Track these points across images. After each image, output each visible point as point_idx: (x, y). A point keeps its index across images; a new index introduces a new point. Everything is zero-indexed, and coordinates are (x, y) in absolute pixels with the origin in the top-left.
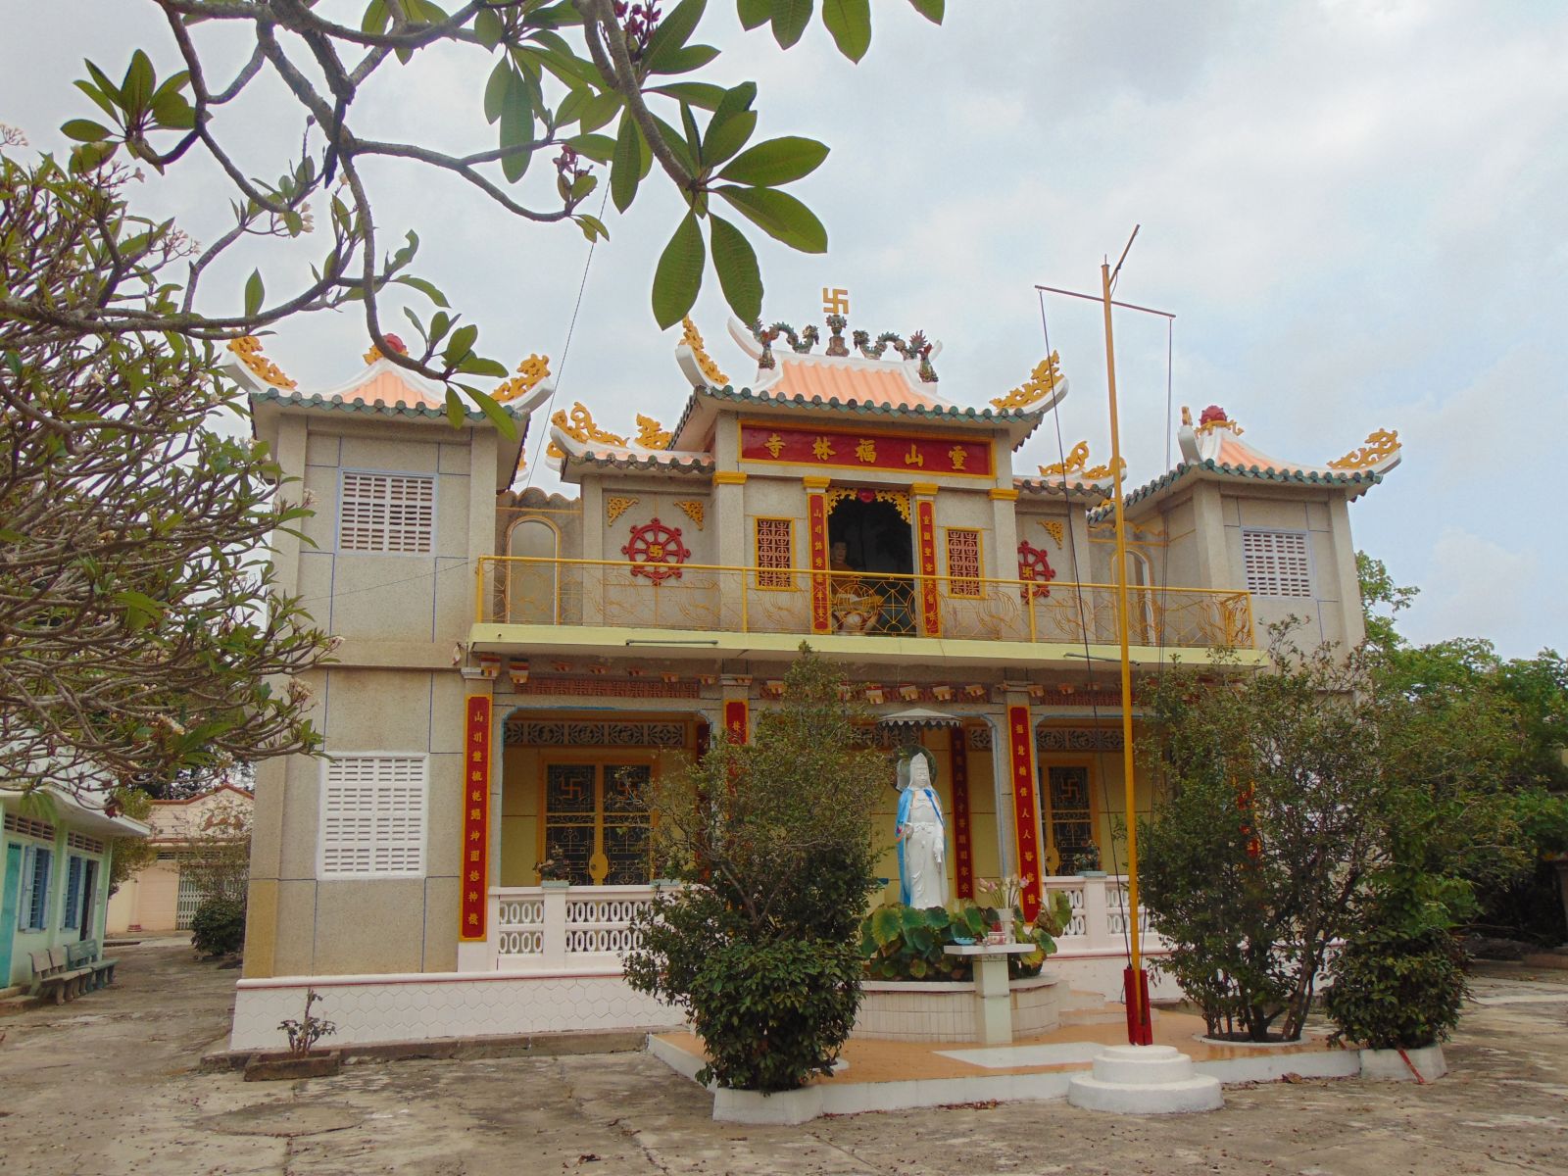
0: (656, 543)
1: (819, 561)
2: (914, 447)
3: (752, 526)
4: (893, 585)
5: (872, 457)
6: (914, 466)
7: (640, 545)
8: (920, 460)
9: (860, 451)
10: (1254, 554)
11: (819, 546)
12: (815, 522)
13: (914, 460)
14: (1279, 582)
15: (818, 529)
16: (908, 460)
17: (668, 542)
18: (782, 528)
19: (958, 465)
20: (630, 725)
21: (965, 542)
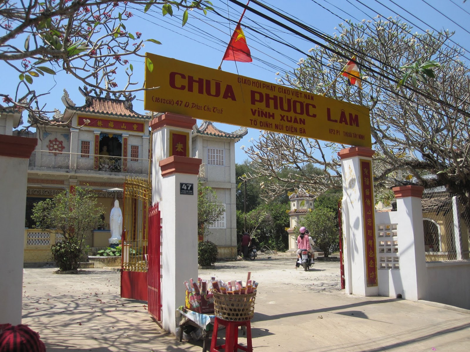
0: (56, 145)
1: (97, 152)
2: (124, 124)
3: (80, 143)
4: (114, 159)
5: (113, 126)
6: (124, 129)
7: (52, 145)
8: (125, 127)
9: (110, 124)
10: (210, 154)
11: (97, 148)
12: (96, 142)
13: (124, 127)
14: (216, 161)
15: (97, 144)
16: (122, 127)
17: (59, 144)
18: (88, 143)
19: (135, 129)
20: (48, 190)
21: (135, 149)
